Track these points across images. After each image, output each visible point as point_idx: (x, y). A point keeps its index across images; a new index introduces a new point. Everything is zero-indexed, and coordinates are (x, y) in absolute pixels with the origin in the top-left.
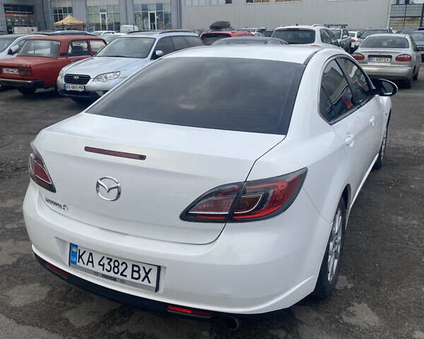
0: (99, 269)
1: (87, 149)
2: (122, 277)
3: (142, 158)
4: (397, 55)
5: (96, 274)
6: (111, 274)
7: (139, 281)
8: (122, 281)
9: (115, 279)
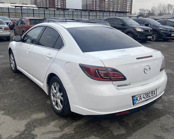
0: (143, 99)
1: (137, 59)
2: (150, 97)
3: (152, 56)
4: (4, 27)
5: (143, 101)
6: (147, 98)
7: (153, 96)
8: (150, 99)
9: (148, 100)
